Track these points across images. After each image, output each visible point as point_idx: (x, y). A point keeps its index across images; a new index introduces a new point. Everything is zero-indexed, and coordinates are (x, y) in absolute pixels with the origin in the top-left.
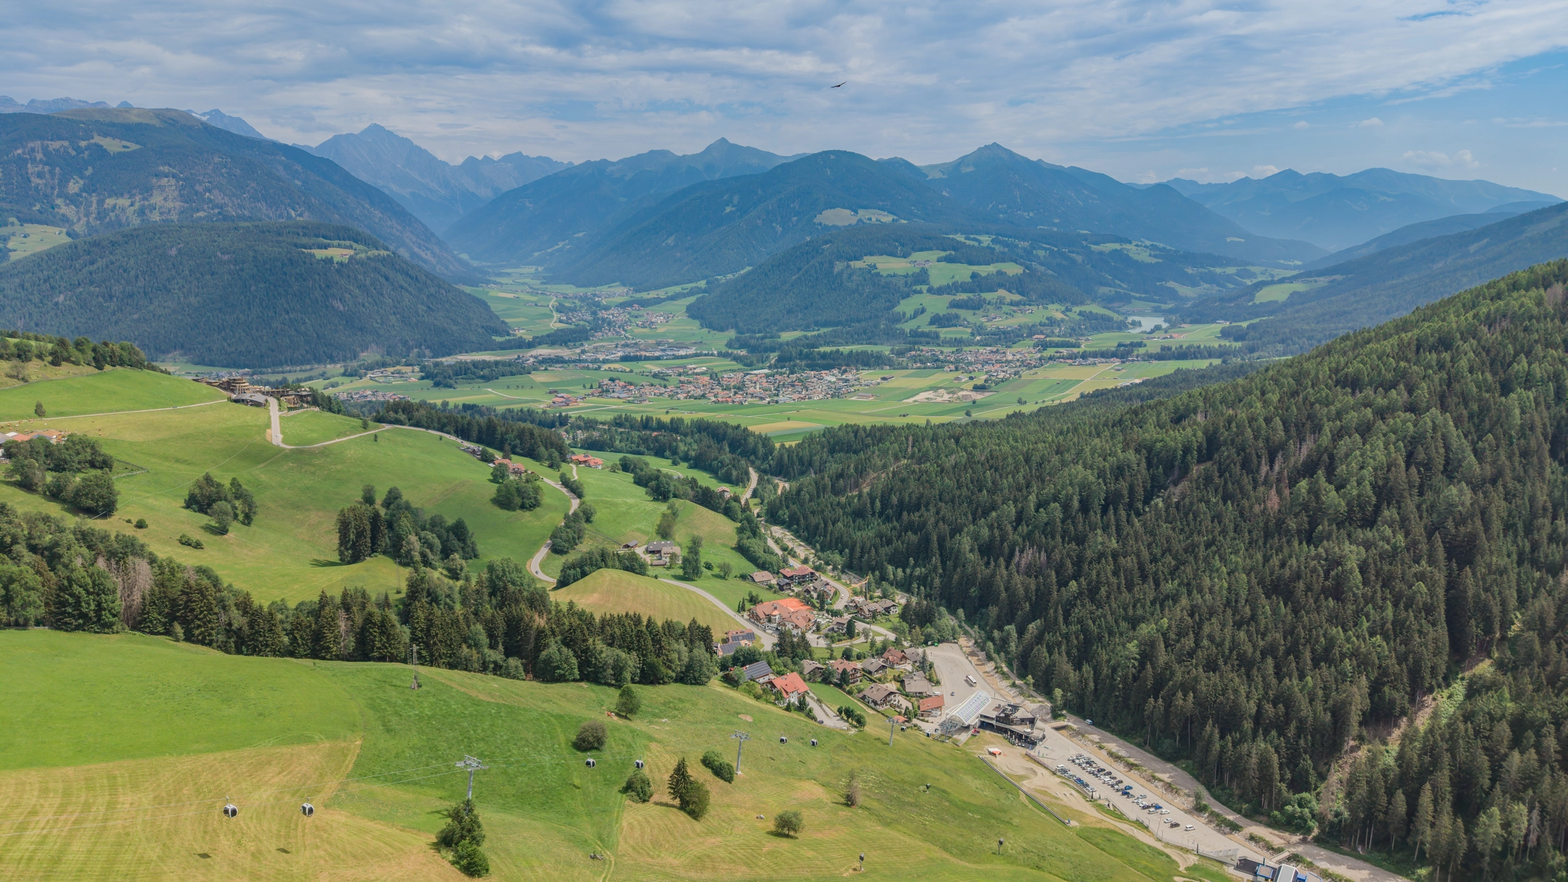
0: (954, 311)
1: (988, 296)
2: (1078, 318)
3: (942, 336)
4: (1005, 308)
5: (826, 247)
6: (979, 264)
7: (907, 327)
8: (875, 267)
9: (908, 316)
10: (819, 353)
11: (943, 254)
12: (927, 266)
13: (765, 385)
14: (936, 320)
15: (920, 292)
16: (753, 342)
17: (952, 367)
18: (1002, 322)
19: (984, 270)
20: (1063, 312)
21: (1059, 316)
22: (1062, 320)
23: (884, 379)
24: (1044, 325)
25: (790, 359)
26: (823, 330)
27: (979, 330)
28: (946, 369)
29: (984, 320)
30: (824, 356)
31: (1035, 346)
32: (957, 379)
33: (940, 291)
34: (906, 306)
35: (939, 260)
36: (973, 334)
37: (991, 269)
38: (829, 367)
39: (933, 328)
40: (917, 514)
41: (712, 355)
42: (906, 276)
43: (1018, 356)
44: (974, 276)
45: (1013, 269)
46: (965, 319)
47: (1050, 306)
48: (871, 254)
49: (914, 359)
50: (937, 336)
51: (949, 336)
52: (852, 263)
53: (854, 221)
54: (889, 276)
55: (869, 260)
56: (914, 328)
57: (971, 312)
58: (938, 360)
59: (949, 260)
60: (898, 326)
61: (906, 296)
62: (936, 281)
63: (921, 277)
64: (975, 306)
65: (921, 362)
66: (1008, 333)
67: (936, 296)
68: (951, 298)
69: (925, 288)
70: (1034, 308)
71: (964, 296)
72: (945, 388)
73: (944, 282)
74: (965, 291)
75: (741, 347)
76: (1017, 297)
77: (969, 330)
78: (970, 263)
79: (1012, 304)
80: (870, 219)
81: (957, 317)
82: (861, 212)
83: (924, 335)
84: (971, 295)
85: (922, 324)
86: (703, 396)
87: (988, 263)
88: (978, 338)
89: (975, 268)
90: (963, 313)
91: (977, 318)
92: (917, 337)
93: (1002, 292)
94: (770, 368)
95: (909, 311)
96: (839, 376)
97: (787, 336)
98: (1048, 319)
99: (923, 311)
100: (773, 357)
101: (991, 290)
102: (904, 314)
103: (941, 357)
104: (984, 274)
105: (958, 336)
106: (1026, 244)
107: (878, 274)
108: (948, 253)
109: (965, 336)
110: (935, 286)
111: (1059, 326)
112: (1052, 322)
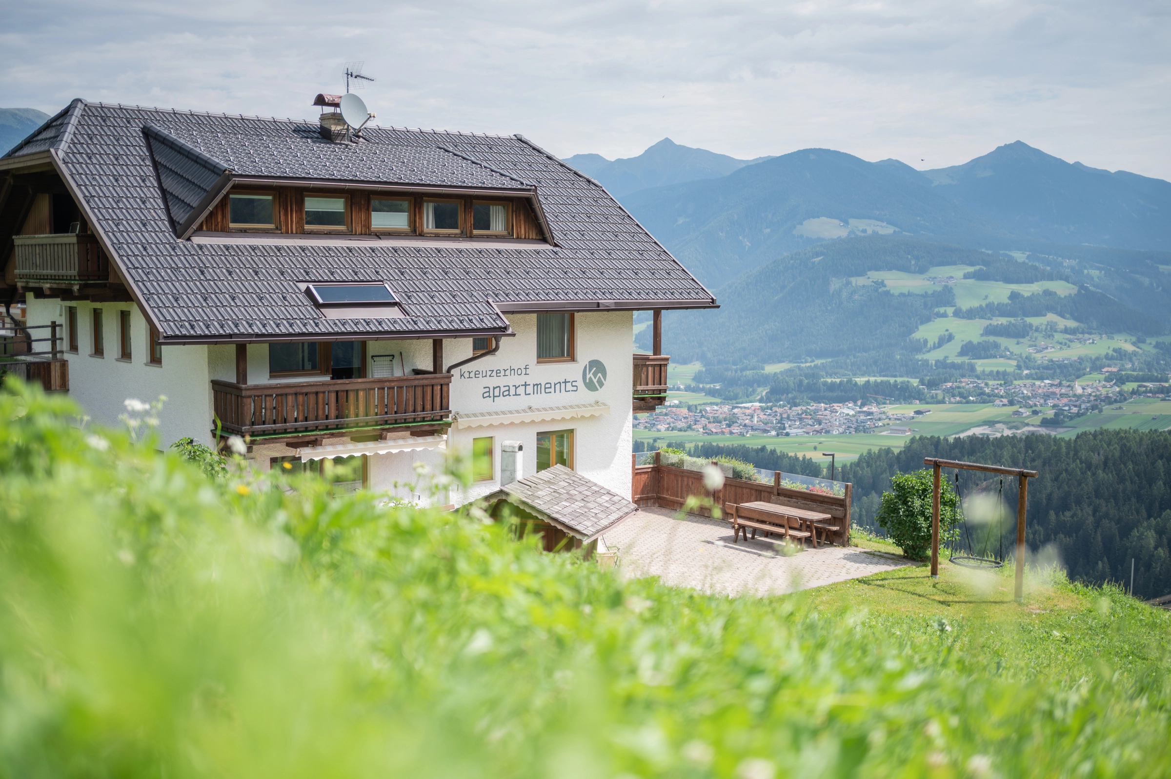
0: (992, 339)
1: (1035, 321)
2: (1154, 351)
3: (979, 369)
4: (1058, 337)
5: (817, 260)
6: (1018, 281)
7: (933, 357)
8: (882, 284)
9: (930, 344)
10: (825, 383)
11: (971, 269)
12: (951, 283)
13: (762, 417)
14: (968, 349)
15: (945, 315)
16: (729, 374)
17: (1005, 401)
18: (1056, 354)
19: (1026, 290)
20: (1134, 344)
21: (1129, 348)
22: (1134, 354)
23: (918, 412)
24: (1112, 358)
25: (786, 391)
26: (819, 362)
27: (1026, 362)
28: (997, 402)
29: (1031, 350)
30: (832, 387)
31: (1108, 380)
32: (1017, 413)
33: (970, 314)
34: (928, 332)
35: (966, 276)
36: (1019, 367)
37: (1036, 288)
38: (842, 400)
39: (965, 359)
40: (1068, 514)
41: (678, 389)
42: (925, 295)
43: (1089, 391)
44: (1014, 296)
45: (1062, 289)
46: (1007, 349)
47: (1117, 337)
48: (877, 269)
49: (951, 392)
50: (972, 368)
51: (988, 370)
52: (853, 280)
53: (843, 233)
54: (902, 295)
55: (875, 275)
56: (941, 358)
57: (1015, 340)
58: (983, 393)
59: (978, 276)
60: (919, 357)
61: (927, 320)
62: (966, 303)
63: (945, 297)
64: (1019, 333)
65: (961, 395)
66: (1065, 366)
67: (964, 321)
68: (987, 322)
69: (950, 310)
70: (1096, 337)
71: (1003, 321)
72: (1004, 423)
73: (975, 303)
74: (1003, 314)
75: (714, 381)
76: (1072, 324)
77: (1014, 363)
78: (1008, 280)
79: (1066, 331)
80: (864, 231)
81: (996, 346)
82: (853, 222)
83: (954, 366)
84: (1012, 320)
85: (951, 353)
86: (689, 427)
87: (1030, 281)
88: (1026, 372)
89: (1015, 287)
90: (1003, 342)
91: (1023, 348)
92: (947, 370)
93: (1051, 317)
94: (761, 401)
95: (933, 338)
96: (858, 409)
97: (771, 369)
98: (1115, 350)
99: (950, 338)
100: (763, 391)
101: (1038, 314)
102: (926, 341)
103: (987, 390)
104: (1026, 294)
105: (1001, 369)
106: (1073, 263)
107: (887, 293)
108: (977, 268)
109: (1010, 370)
110: (964, 309)
111: (1131, 360)
112: (1121, 355)
